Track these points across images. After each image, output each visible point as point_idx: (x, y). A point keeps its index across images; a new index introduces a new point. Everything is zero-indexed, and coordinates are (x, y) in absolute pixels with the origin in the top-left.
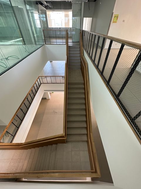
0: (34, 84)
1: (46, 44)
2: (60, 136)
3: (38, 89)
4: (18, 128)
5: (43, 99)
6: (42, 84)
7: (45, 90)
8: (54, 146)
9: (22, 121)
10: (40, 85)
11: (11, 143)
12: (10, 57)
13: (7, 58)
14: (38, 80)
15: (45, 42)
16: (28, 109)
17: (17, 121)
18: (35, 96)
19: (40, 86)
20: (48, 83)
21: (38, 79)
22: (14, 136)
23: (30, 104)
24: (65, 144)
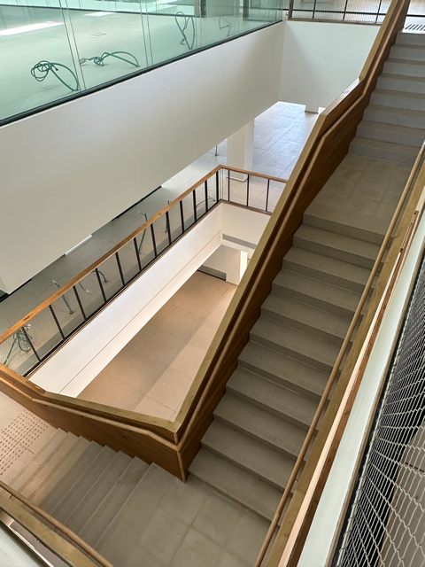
0: (188, 192)
1: (290, 18)
2: (157, 424)
3: (196, 221)
4: (65, 339)
5: (203, 271)
6: (221, 205)
7: (225, 237)
8: (138, 463)
9: (87, 319)
10: (211, 204)
11: (24, 376)
12: (112, 55)
13: (101, 60)
14: (212, 181)
15: (291, 10)
16: (125, 285)
17: (72, 313)
18: (171, 243)
19: (208, 211)
20: (247, 207)
21: (210, 175)
22: (41, 361)
23: (141, 270)
24: (177, 480)
